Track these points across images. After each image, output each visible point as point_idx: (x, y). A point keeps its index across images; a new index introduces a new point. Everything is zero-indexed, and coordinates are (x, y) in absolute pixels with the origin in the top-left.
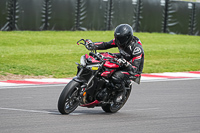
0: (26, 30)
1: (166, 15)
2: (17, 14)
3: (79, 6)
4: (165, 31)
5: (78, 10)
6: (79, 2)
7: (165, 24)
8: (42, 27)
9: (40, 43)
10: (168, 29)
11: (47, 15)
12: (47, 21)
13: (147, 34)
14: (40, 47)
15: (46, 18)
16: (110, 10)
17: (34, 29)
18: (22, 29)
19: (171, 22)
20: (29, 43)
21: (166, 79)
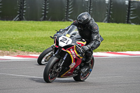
0: (31, 20)
1: (129, 11)
2: (25, 9)
3: (68, 4)
4: (128, 23)
5: (68, 7)
6: (68, 2)
7: (128, 17)
8: (42, 19)
9: (40, 29)
10: (130, 21)
11: (45, 10)
12: (45, 14)
13: (115, 24)
14: (41, 32)
15: (45, 12)
16: (90, 7)
17: (36, 20)
18: (28, 19)
19: (132, 16)
20: (33, 29)
21: (128, 56)
